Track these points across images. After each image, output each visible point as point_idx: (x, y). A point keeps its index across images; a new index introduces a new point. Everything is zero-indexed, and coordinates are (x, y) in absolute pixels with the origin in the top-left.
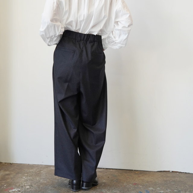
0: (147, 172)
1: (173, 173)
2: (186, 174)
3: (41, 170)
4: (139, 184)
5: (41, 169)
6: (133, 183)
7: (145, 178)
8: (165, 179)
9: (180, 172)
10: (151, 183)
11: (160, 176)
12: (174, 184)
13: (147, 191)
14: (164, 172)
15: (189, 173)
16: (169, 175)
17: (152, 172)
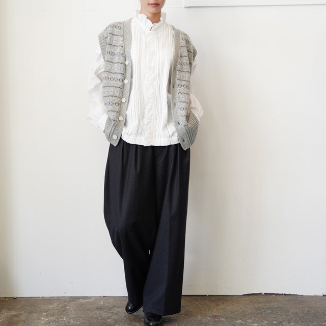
0: (228, 297)
1: (267, 296)
2: (285, 296)
4: (220, 316)
5: (66, 304)
6: (211, 315)
8: (256, 305)
9: (277, 294)
10: (237, 313)
11: (248, 302)
12: (271, 313)
14: (254, 296)
15: (289, 294)
16: (261, 299)
17: (235, 297)
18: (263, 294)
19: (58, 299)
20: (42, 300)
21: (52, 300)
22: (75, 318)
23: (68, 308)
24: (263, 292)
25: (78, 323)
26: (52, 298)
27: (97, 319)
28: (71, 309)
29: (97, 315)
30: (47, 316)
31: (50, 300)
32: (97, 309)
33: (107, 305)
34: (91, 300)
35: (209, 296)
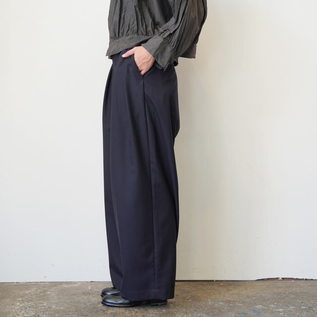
0: (240, 283)
1: (285, 281)
2: (307, 282)
3: (45, 290)
4: (235, 301)
6: (224, 300)
7: (240, 292)
8: (276, 291)
9: (297, 279)
10: (255, 298)
11: (264, 287)
12: (295, 298)
13: (255, 311)
14: (269, 281)
15: (312, 279)
16: (280, 284)
17: (247, 282)
18: (280, 279)
19: (36, 284)
20: (16, 285)
21: (29, 285)
22: (57, 303)
23: (49, 293)
24: (281, 277)
25: (62, 308)
27: (85, 304)
28: (53, 294)
29: (84, 299)
30: (23, 301)
31: (27, 285)
32: (84, 293)
34: (76, 285)
35: (216, 281)
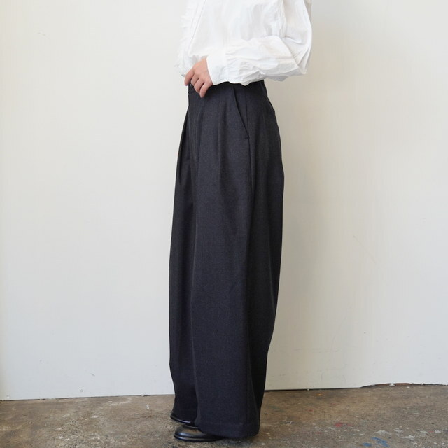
1: (400, 389)
2: (427, 388)
4: (347, 424)
6: (333, 423)
8: (392, 404)
9: (413, 385)
10: (371, 418)
11: (376, 398)
12: (421, 416)
13: (379, 440)
14: (379, 388)
15: (431, 385)
16: (393, 393)
18: (392, 385)
19: (71, 401)
20: (44, 404)
24: (392, 382)
25: (124, 444)
26: (60, 401)
27: (153, 435)
29: (148, 427)
32: (144, 417)
33: (157, 410)
34: (127, 402)
